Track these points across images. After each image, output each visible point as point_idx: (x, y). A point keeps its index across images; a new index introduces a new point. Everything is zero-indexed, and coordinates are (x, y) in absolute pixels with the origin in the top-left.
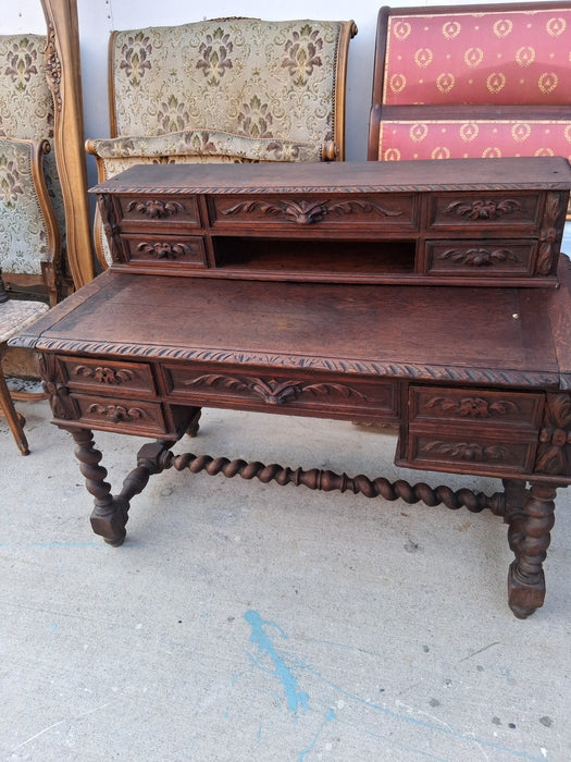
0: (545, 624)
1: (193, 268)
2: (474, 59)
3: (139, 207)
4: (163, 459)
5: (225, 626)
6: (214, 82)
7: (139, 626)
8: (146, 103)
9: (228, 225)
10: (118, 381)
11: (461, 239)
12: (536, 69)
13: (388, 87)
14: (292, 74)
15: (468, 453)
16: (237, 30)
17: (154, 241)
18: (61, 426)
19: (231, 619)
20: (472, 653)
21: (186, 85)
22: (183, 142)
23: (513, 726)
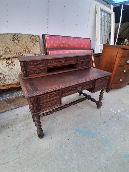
1: (43, 74)
2: (58, 42)
3: (32, 64)
5: (75, 134)
6: (16, 44)
7: (63, 146)
9: (51, 65)
11: (82, 63)
13: (47, 46)
14: (33, 43)
16: (19, 35)
17: (35, 70)
20: (100, 115)
22: (16, 55)
23: (111, 119)
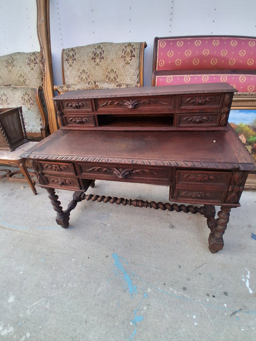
0: (222, 255)
1: (90, 127)
2: (188, 53)
3: (70, 105)
4: (82, 196)
5: (105, 259)
6: (98, 64)
7: (73, 260)
8: (74, 73)
9: (103, 110)
10: (61, 170)
11: (192, 113)
12: (209, 57)
13: (158, 64)
14: (125, 60)
15: (199, 196)
16: (105, 46)
17: (76, 117)
18: (42, 187)
19: (107, 256)
20: (197, 268)
21: (88, 66)
22: (87, 85)
23: (214, 296)
